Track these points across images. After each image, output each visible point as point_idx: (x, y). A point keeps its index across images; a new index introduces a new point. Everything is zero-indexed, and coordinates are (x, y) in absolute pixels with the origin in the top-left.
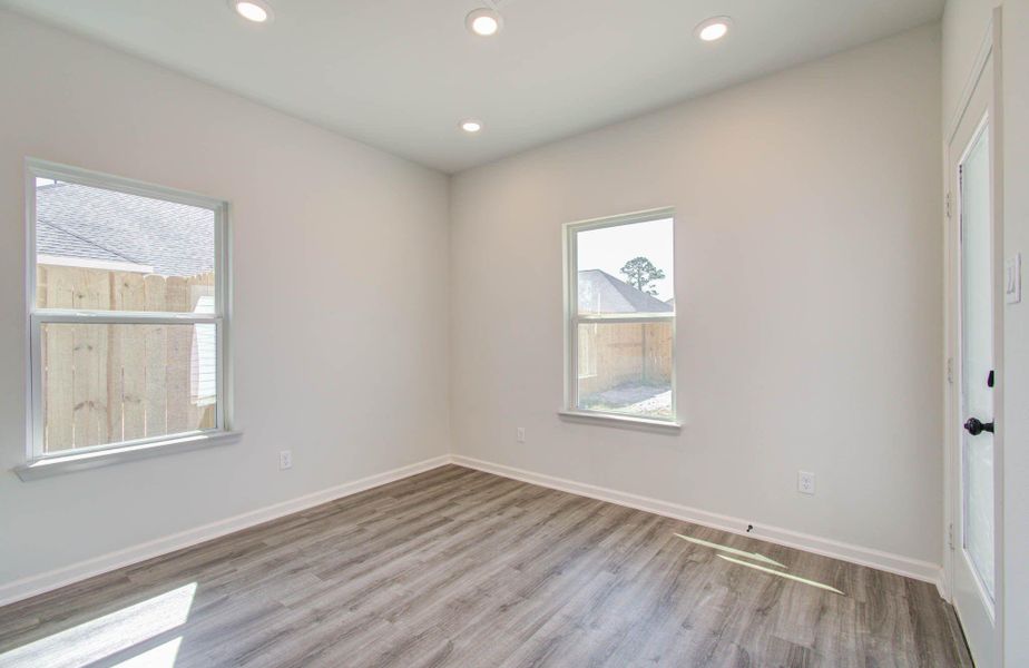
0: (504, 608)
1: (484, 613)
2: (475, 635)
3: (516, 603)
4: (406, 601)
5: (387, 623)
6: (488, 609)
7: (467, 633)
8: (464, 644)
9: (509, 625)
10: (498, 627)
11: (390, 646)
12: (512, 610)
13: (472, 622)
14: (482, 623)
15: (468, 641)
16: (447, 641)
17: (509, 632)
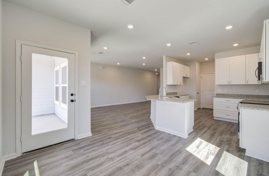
0: (128, 165)
1: (134, 164)
2: (136, 159)
3: (124, 166)
4: (156, 170)
5: (158, 163)
6: (132, 165)
7: (138, 159)
8: (139, 157)
9: (127, 160)
10: (131, 160)
11: (155, 158)
12: (126, 164)
13: (136, 162)
14: (134, 161)
15: (138, 157)
16: (142, 158)
17: (128, 158)
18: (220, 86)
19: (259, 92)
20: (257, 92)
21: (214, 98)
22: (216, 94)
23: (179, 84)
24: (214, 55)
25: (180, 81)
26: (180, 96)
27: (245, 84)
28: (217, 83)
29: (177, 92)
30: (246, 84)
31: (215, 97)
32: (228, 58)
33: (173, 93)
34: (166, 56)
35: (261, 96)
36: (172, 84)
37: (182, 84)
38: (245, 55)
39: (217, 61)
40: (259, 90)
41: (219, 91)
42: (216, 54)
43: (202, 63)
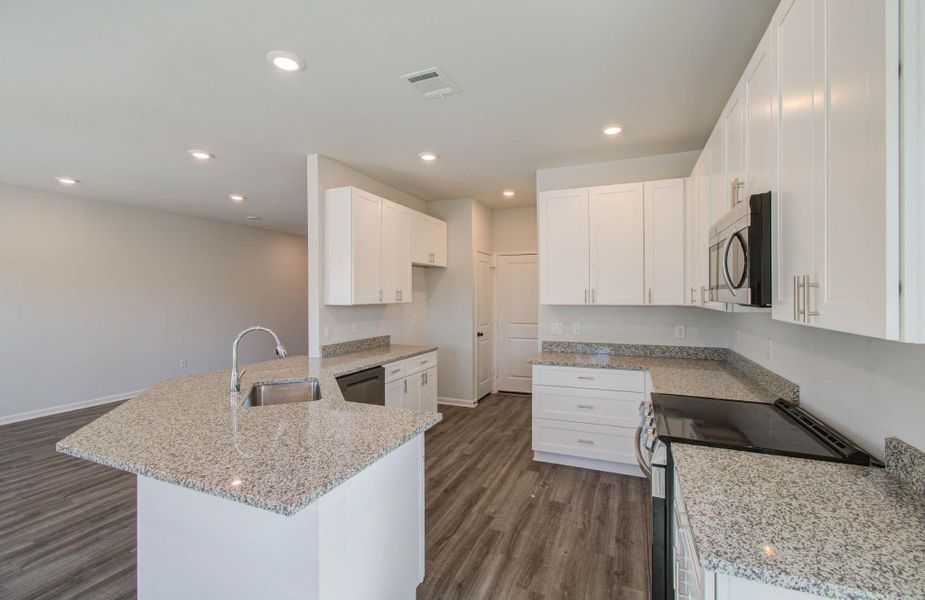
18: (558, 309)
19: (683, 336)
20: (677, 336)
21: (534, 366)
22: (544, 343)
23: (389, 298)
24: (534, 178)
25: (396, 285)
26: (387, 362)
27: (641, 303)
28: (546, 298)
29: (388, 337)
30: (647, 303)
31: (540, 363)
32: (582, 191)
33: (362, 342)
34: (321, 157)
35: (691, 352)
36: (349, 304)
37: (407, 297)
38: (640, 184)
39: (542, 197)
40: (683, 327)
41: (553, 331)
42: (540, 174)
43: (494, 211)
